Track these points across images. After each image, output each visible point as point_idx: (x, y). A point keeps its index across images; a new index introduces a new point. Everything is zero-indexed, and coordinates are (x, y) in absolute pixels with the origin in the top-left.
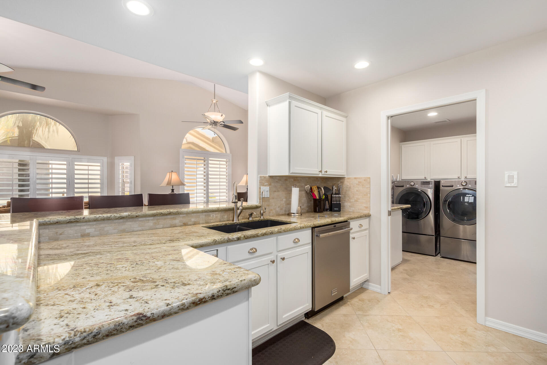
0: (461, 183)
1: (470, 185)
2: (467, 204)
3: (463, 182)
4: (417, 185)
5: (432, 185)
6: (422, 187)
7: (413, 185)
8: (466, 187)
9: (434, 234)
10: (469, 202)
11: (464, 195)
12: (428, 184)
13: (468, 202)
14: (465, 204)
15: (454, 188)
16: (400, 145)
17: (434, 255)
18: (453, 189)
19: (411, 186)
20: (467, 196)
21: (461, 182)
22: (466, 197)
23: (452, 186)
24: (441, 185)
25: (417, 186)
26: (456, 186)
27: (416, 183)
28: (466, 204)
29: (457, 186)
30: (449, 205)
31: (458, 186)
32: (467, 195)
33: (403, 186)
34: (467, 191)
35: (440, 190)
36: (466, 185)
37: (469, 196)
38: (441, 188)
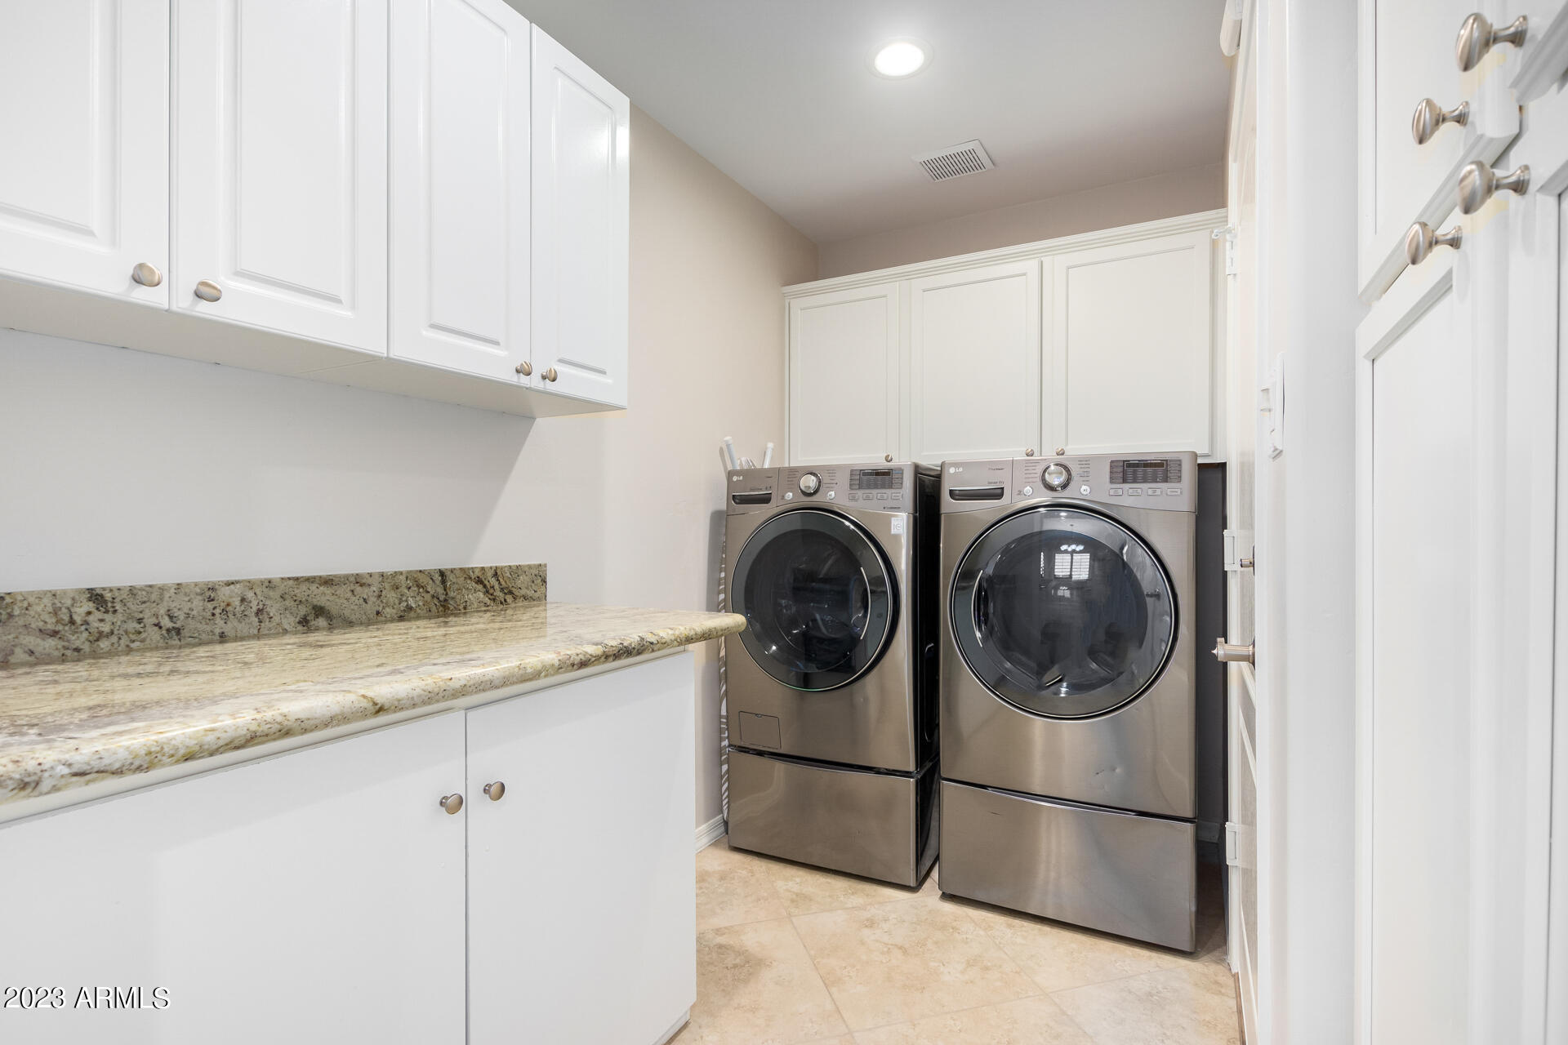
0: (1043, 475)
1: (1086, 482)
2: (1067, 594)
3: (1053, 468)
4: (833, 493)
5: (906, 492)
6: (853, 499)
7: (816, 492)
8: (1064, 497)
9: (912, 767)
10: (1075, 577)
11: (1053, 542)
12: (883, 487)
13: (1067, 581)
14: (1060, 593)
15: (1009, 503)
16: (787, 301)
17: (913, 883)
18: (1004, 508)
19: (804, 493)
20: (1066, 552)
21: (1040, 469)
22: (1058, 557)
23: (998, 494)
24: (946, 487)
25: (833, 497)
26: (1015, 492)
27: (826, 479)
28: (1064, 592)
29: (1020, 493)
30: (982, 600)
31: (1028, 490)
32: (1064, 548)
33: (765, 499)
34: (1064, 523)
35: (943, 517)
36: (1065, 486)
37: (1074, 551)
38: (948, 504)
